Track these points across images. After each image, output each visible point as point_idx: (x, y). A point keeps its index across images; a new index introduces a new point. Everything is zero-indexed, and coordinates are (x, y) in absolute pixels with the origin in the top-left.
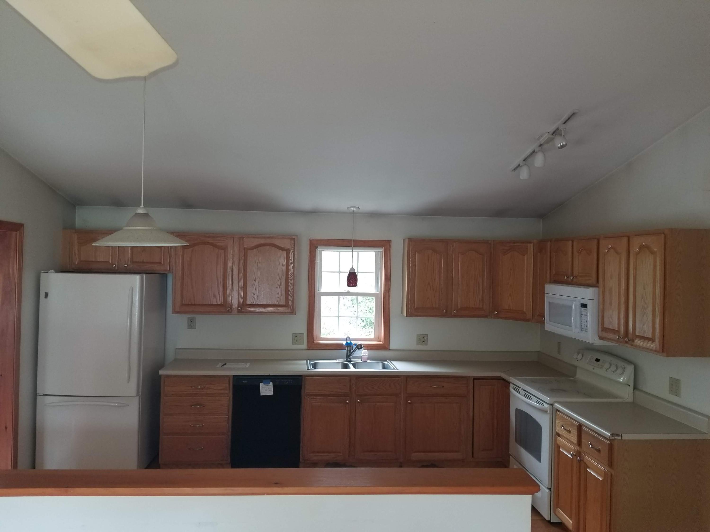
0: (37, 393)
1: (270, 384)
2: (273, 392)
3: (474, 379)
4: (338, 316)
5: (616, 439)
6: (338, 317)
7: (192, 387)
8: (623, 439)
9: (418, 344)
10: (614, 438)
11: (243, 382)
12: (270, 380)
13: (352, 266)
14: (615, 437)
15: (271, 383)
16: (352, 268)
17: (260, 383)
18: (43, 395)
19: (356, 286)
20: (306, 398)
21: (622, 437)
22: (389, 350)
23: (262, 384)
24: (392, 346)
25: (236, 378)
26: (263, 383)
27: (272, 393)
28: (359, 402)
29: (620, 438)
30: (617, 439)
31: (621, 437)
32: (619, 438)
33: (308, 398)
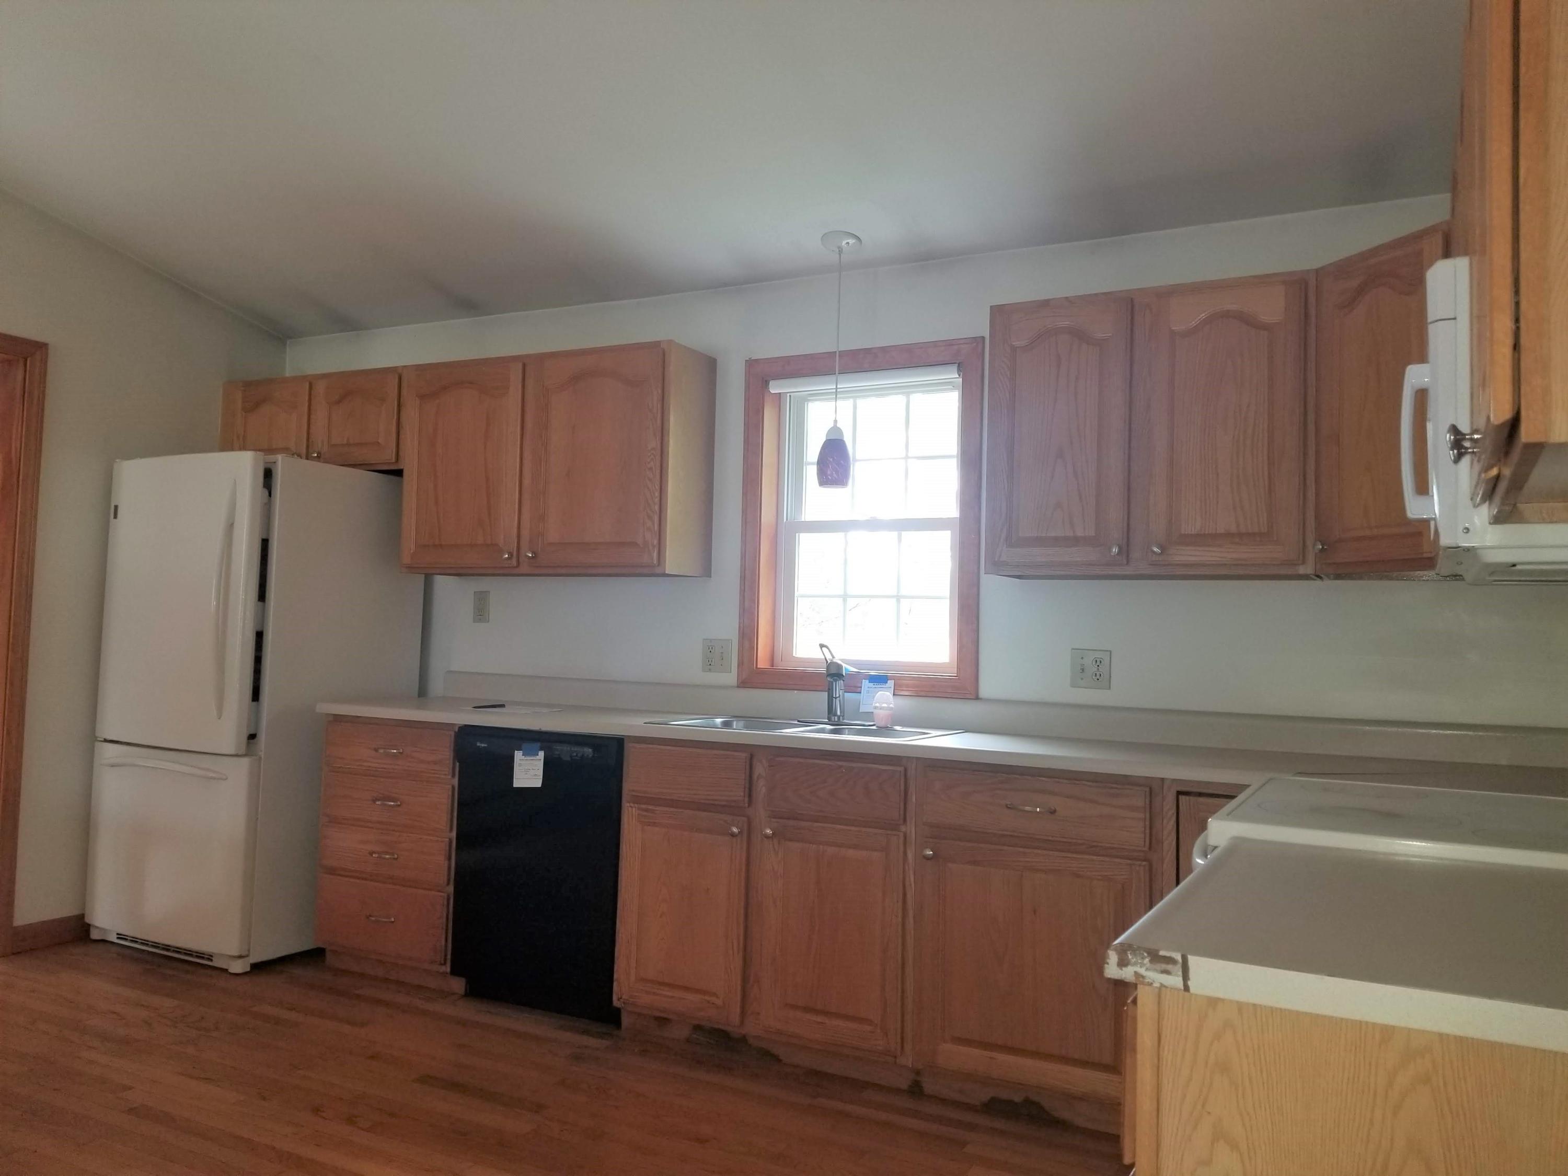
0: (97, 735)
1: (538, 755)
2: (541, 780)
3: (1179, 793)
4: (842, 593)
5: (1151, 984)
6: (845, 597)
7: (376, 750)
8: (1192, 990)
9: (1074, 685)
10: (1136, 973)
11: (478, 744)
12: (539, 744)
13: (836, 421)
14: (1142, 971)
15: (541, 754)
16: (835, 429)
17: (516, 752)
18: (103, 740)
19: (847, 485)
20: (627, 807)
21: (1186, 977)
22: (977, 698)
23: (518, 755)
24: (986, 689)
25: (466, 733)
26: (521, 753)
27: (538, 784)
28: (767, 837)
29: (1175, 981)
30: (1156, 985)
31: (1180, 973)
32: (1169, 977)
33: (634, 809)
